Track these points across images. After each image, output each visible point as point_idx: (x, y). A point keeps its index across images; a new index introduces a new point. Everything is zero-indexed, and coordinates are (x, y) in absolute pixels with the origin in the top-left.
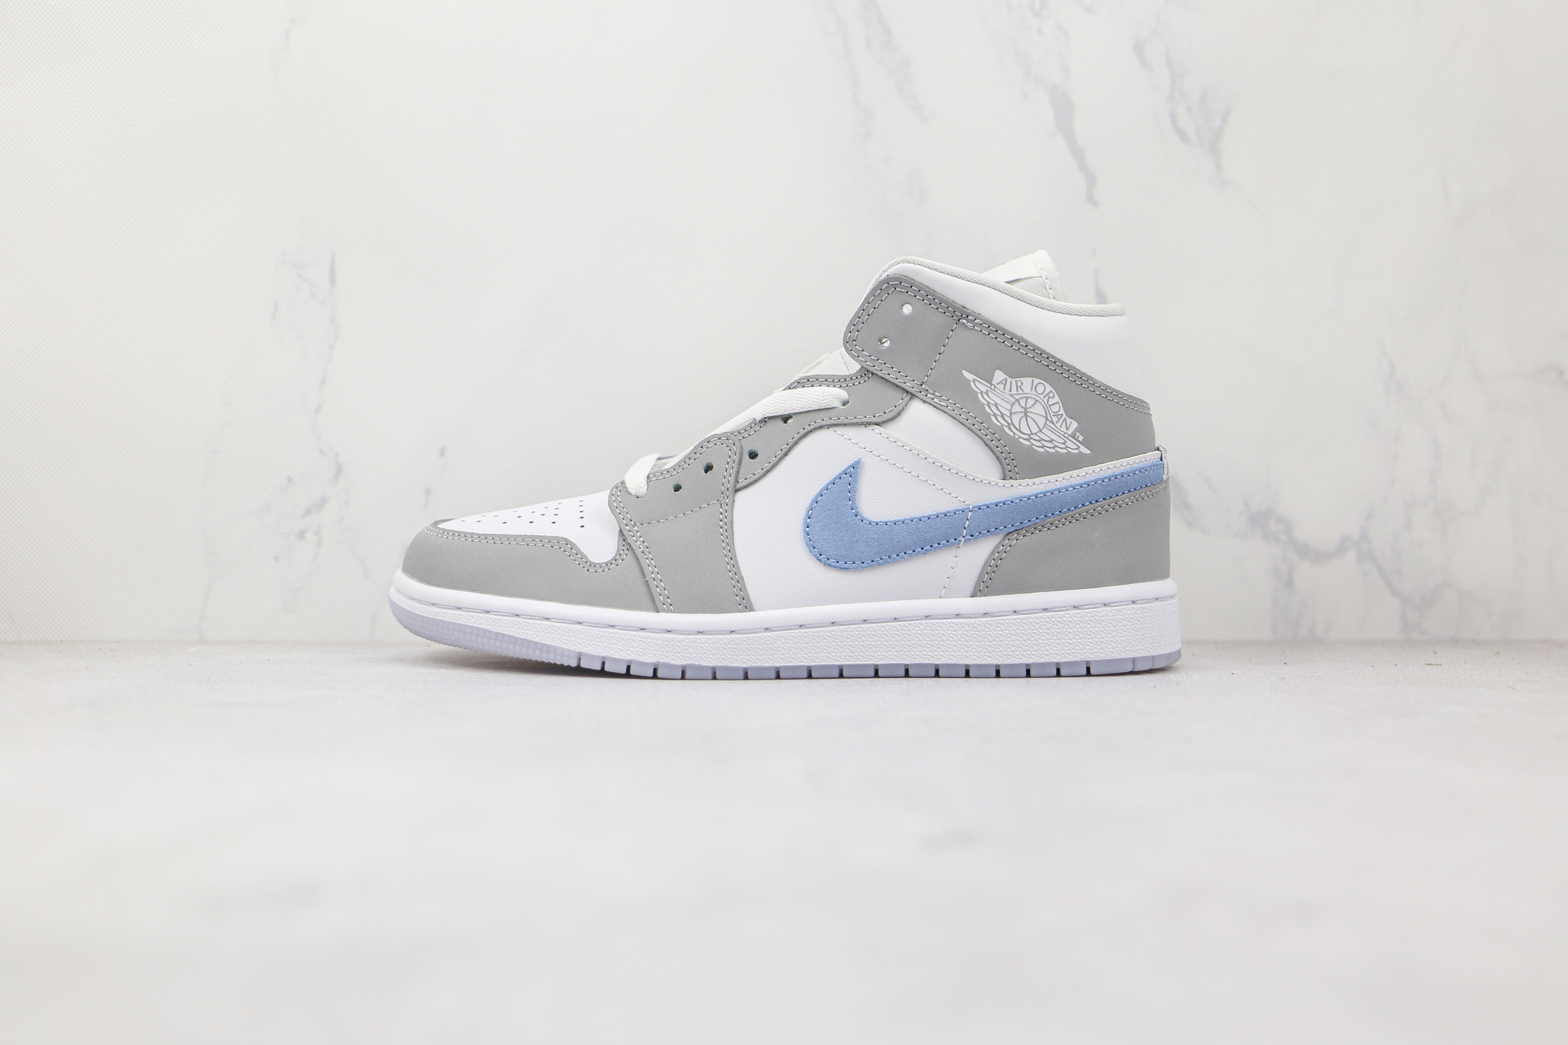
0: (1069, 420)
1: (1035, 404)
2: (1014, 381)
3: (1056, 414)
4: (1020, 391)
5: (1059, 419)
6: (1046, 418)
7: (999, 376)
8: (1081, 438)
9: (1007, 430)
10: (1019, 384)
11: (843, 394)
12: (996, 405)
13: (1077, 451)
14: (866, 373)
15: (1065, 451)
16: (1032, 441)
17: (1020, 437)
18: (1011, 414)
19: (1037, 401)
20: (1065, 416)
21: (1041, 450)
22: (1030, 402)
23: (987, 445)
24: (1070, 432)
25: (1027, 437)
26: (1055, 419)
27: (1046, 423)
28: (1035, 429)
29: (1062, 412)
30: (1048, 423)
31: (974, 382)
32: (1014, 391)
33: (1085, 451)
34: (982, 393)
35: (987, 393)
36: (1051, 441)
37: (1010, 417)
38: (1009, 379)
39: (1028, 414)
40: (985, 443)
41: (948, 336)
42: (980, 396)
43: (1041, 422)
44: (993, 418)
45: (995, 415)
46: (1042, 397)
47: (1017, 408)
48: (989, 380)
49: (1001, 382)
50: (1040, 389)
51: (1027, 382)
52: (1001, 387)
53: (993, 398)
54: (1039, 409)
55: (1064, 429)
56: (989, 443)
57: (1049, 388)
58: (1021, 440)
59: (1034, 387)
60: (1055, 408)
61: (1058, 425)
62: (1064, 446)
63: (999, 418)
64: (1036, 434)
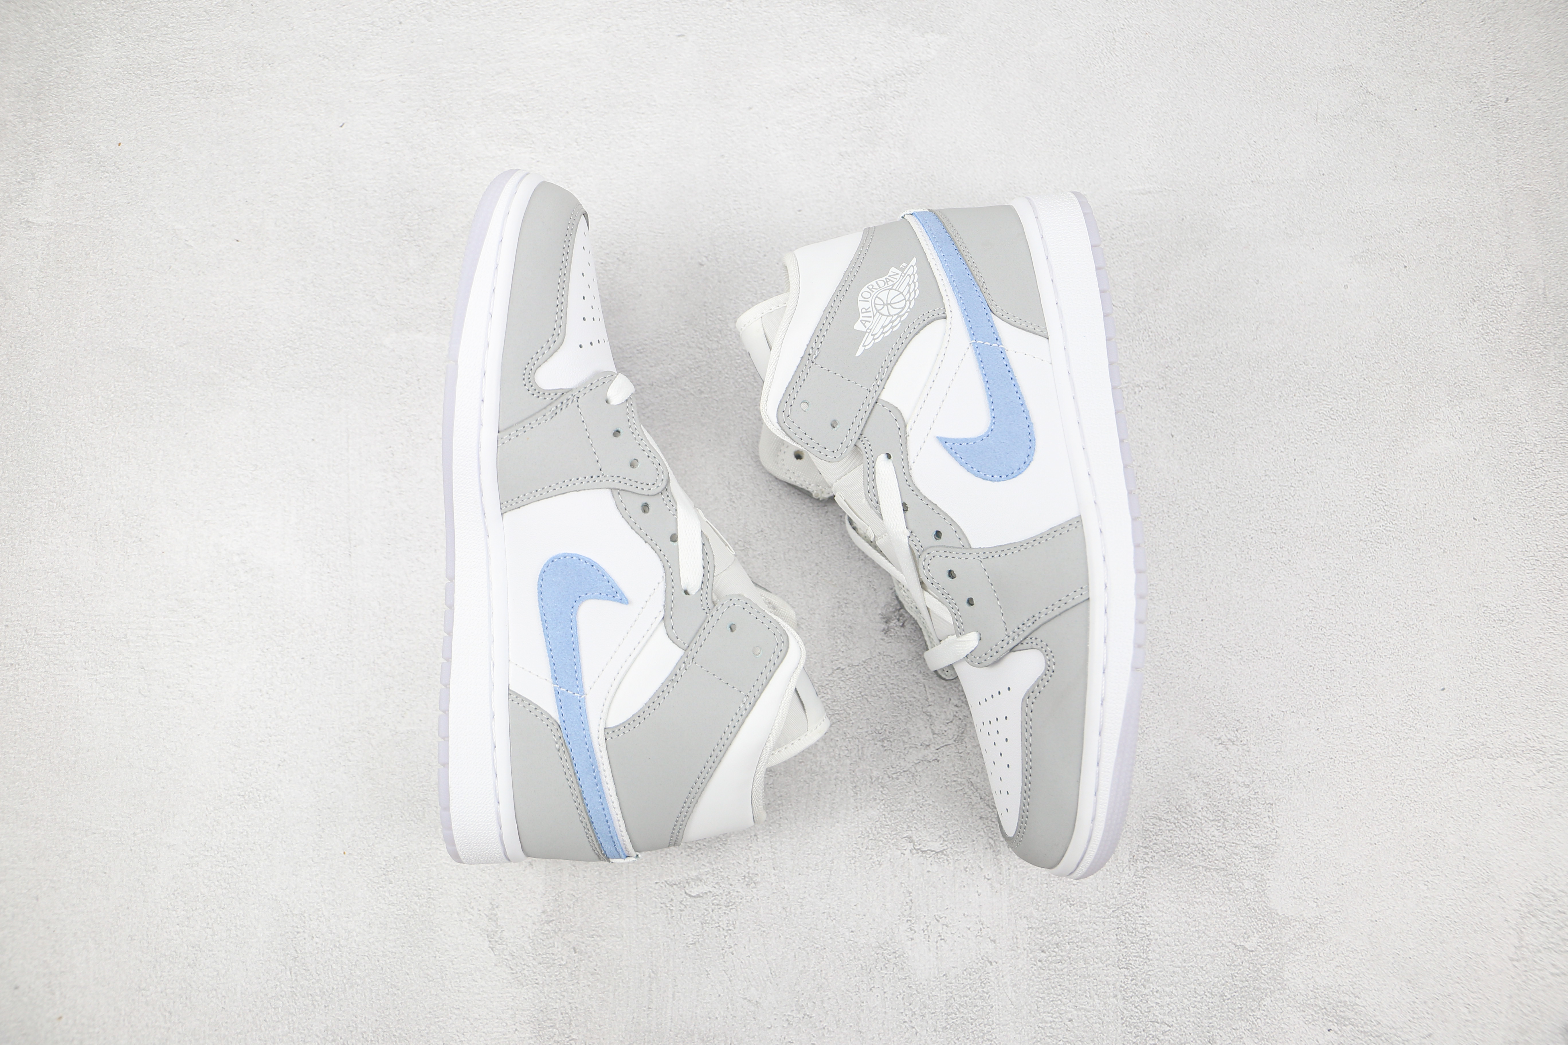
0: (890, 273)
1: (879, 298)
2: (861, 315)
3: (886, 282)
4: (870, 309)
5: (890, 280)
6: (891, 289)
7: (858, 326)
8: (904, 264)
9: (903, 318)
10: (864, 310)
11: (881, 459)
12: (883, 327)
13: (915, 267)
14: (861, 439)
15: (916, 276)
16: (911, 299)
17: (909, 308)
18: (890, 315)
19: (877, 297)
20: (887, 277)
21: (918, 292)
22: (878, 301)
23: (918, 332)
24: (900, 272)
25: (908, 303)
26: (890, 283)
27: (895, 290)
28: (901, 297)
29: (883, 279)
30: (894, 288)
31: (865, 346)
32: (871, 314)
33: (914, 261)
34: (874, 339)
35: (874, 335)
36: (909, 285)
37: (892, 316)
38: (861, 318)
39: (889, 302)
40: (916, 334)
41: (826, 371)
42: (877, 341)
43: (893, 293)
44: (895, 329)
45: (892, 327)
46: (873, 294)
47: (884, 311)
48: (863, 334)
49: (864, 325)
50: (866, 295)
51: (861, 305)
52: (867, 324)
53: (877, 330)
54: (883, 295)
55: (897, 277)
56: (916, 330)
57: (865, 289)
58: (911, 307)
59: (866, 300)
60: (881, 284)
61: (895, 281)
62: (912, 276)
63: (894, 324)
64: (904, 297)
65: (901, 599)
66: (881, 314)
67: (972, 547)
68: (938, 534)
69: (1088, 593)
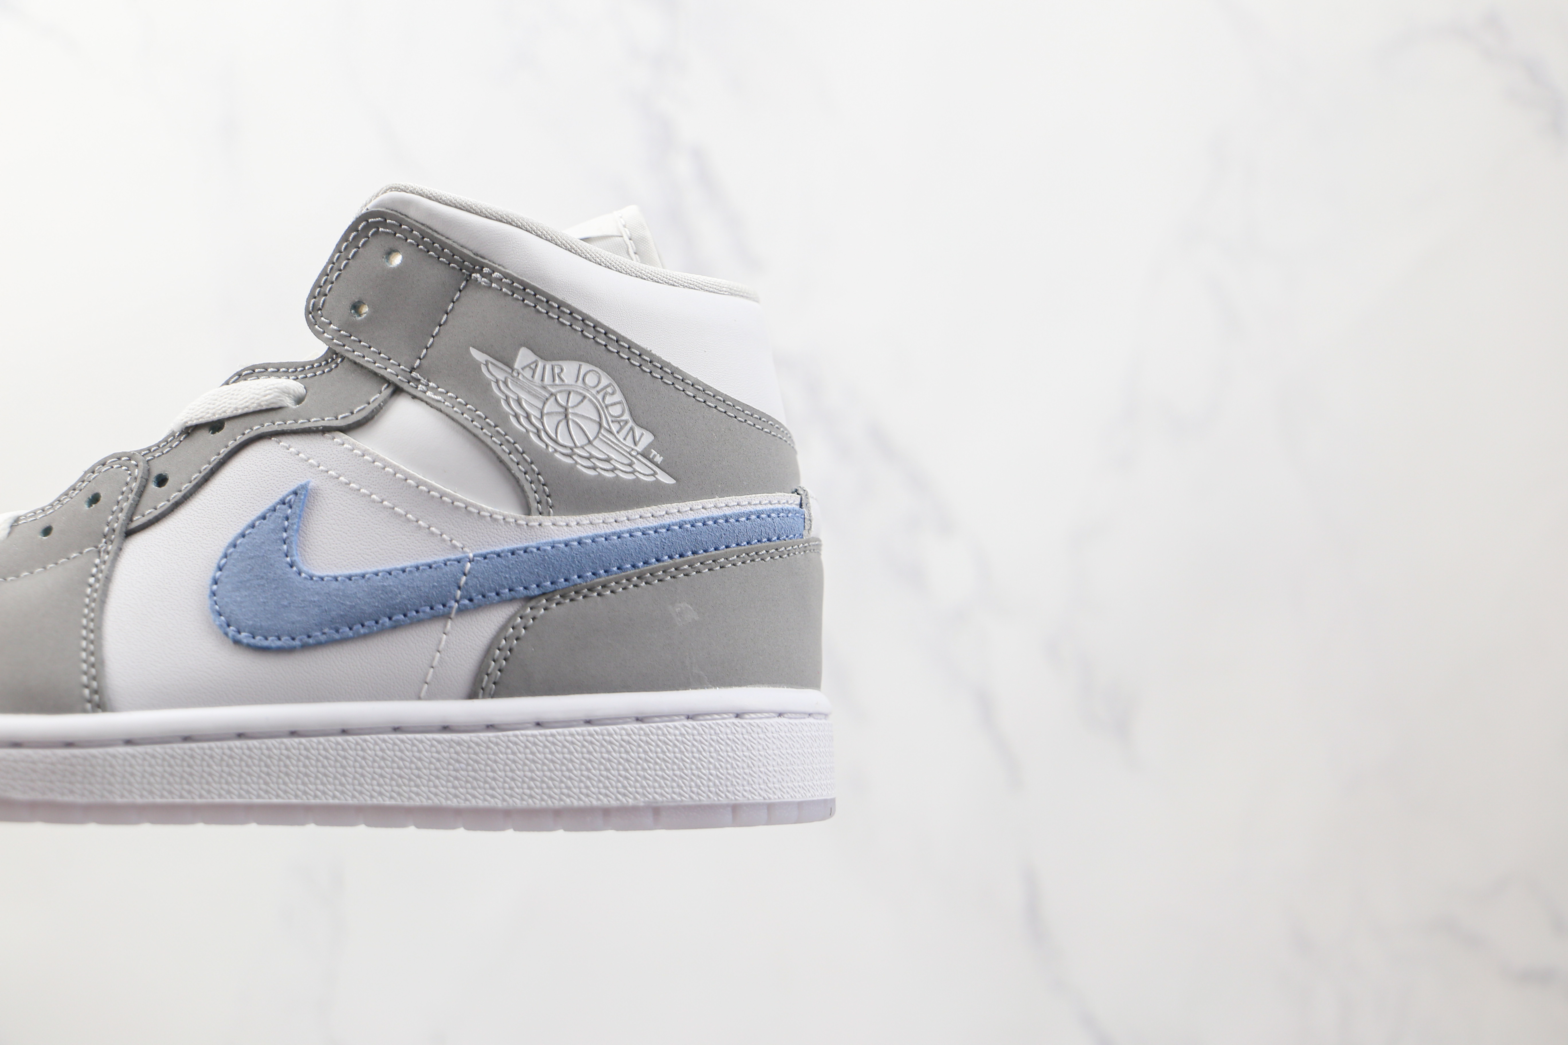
0: (638, 431)
1: (582, 401)
2: (548, 365)
3: (616, 420)
4: (558, 382)
5: (621, 428)
6: (600, 425)
7: (524, 356)
8: (659, 459)
9: (535, 439)
10: (557, 370)
11: (296, 386)
12: (519, 401)
13: (652, 479)
14: (332, 356)
15: (631, 477)
16: (575, 457)
17: (555, 451)
18: (542, 414)
19: (585, 397)
20: (631, 423)
21: (591, 473)
22: (574, 399)
23: (501, 461)
24: (640, 448)
25: (568, 451)
26: (614, 428)
27: (599, 433)
28: (580, 440)
29: (626, 416)
30: (603, 432)
31: (486, 365)
32: (548, 380)
33: (665, 479)
34: (497, 381)
35: (505, 383)
36: (608, 460)
37: (541, 420)
38: (540, 364)
39: (570, 416)
41: (453, 299)
42: (494, 385)
43: (591, 430)
44: (513, 420)
45: (516, 416)
46: (594, 391)
47: (552, 407)
48: (509, 364)
49: (529, 366)
50: (591, 380)
51: (569, 369)
52: (528, 373)
53: (516, 391)
54: (588, 410)
55: (629, 442)
56: (505, 457)
57: (605, 381)
58: (557, 455)
59: (581, 377)
60: (616, 411)
61: (620, 437)
62: (629, 469)
63: (522, 420)
64: (582, 447)
67: (129, 541)
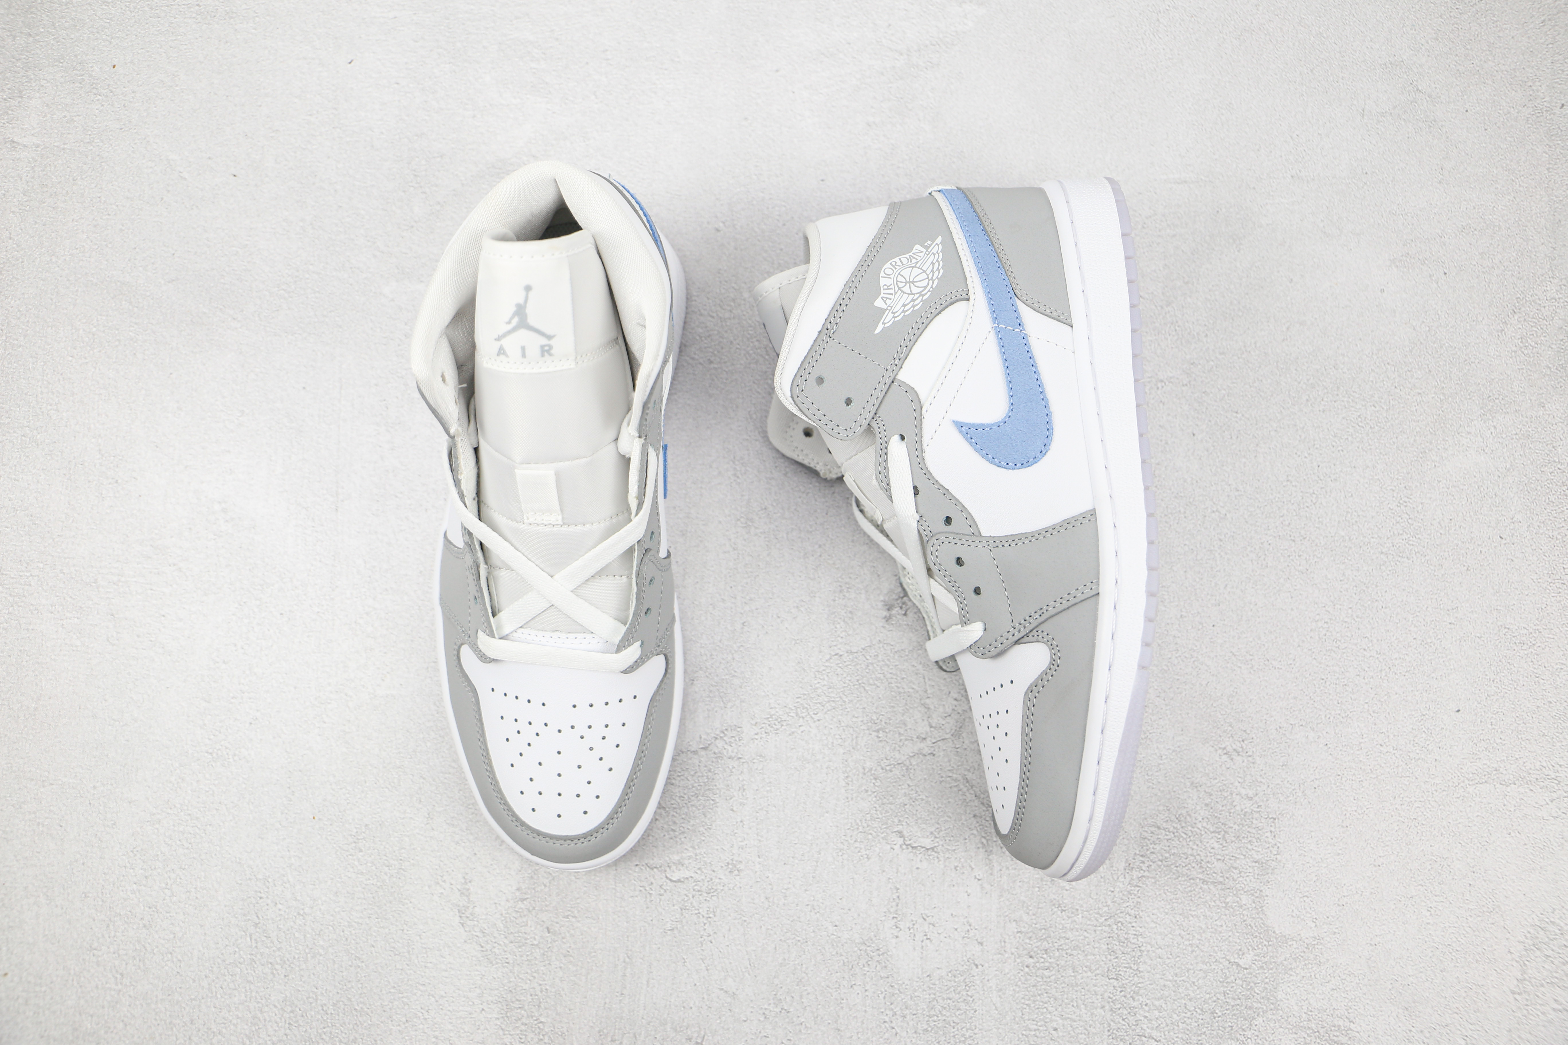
0: (913, 252)
1: (902, 276)
2: (883, 292)
3: (910, 260)
4: (892, 286)
5: (914, 258)
6: (915, 267)
7: (879, 303)
8: (929, 242)
9: (925, 298)
10: (885, 287)
11: (895, 441)
12: (904, 305)
13: (940, 246)
14: (875, 420)
15: (941, 255)
16: (934, 278)
17: (932, 287)
18: (912, 294)
19: (899, 274)
20: (911, 254)
21: (941, 271)
22: (900, 279)
23: (940, 313)
24: (924, 250)
25: (931, 282)
26: (914, 261)
27: (918, 268)
28: (924, 276)
29: (907, 256)
30: (918, 266)
31: (885, 324)
32: (892, 291)
33: (939, 240)
34: (894, 317)
35: (894, 313)
36: (933, 263)
37: (914, 294)
38: (882, 295)
39: (911, 280)
40: (938, 314)
41: (844, 346)
42: (897, 319)
43: (916, 271)
44: (916, 308)
45: (913, 306)
46: (895, 271)
47: (906, 289)
48: (883, 311)
49: (885, 302)
50: (889, 271)
51: (883, 281)
52: (888, 302)
53: (898, 308)
54: (906, 273)
55: (922, 255)
56: (938, 311)
57: (888, 265)
58: (934, 286)
59: (888, 276)
60: (905, 261)
61: (919, 259)
62: (937, 255)
63: (916, 303)
64: (928, 275)
65: (905, 586)
66: (902, 291)
67: (983, 535)
68: (948, 520)
69: (1098, 588)
